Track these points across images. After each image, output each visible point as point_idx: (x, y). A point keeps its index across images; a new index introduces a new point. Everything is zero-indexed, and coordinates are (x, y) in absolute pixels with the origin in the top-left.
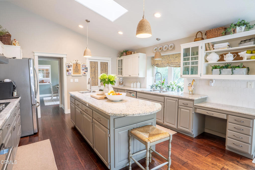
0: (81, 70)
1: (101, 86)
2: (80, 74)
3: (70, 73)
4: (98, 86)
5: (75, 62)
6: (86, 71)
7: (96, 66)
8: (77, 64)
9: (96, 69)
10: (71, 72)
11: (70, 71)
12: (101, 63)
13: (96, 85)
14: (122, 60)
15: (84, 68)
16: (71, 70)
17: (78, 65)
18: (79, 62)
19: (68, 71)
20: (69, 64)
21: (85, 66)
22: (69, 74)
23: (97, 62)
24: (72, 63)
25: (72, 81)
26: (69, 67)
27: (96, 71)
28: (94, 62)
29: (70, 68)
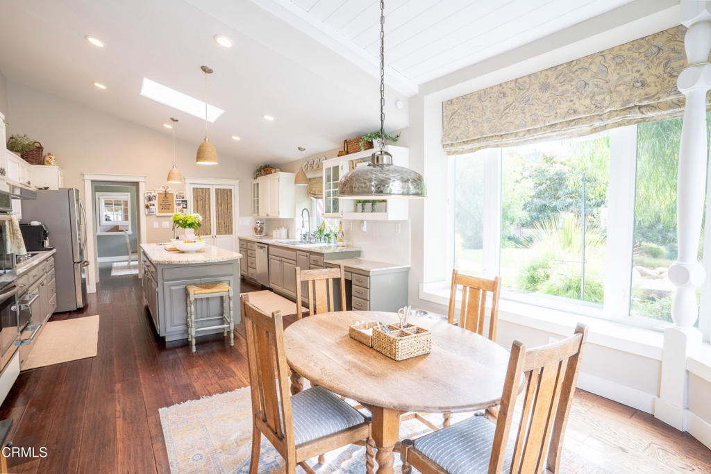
0: (175, 205)
1: (217, 236)
2: (173, 212)
3: (152, 211)
4: (211, 236)
5: (161, 190)
6: (184, 206)
7: (207, 196)
8: (166, 193)
9: (207, 202)
10: (155, 209)
11: (152, 207)
12: (217, 190)
13: (207, 234)
14: (258, 184)
15: (180, 202)
16: (154, 205)
17: (167, 196)
18: (170, 190)
19: (147, 207)
20: (149, 194)
21: (183, 198)
22: (150, 214)
23: (209, 189)
24: (157, 191)
25: (156, 225)
26: (150, 199)
27: (207, 206)
28: (203, 189)
29: (152, 202)
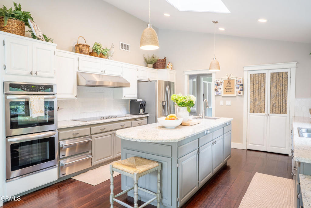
0: (235, 88)
1: (270, 114)
2: (234, 93)
3: (219, 93)
4: (265, 114)
5: (226, 78)
6: (241, 89)
7: (262, 81)
8: (229, 80)
9: (262, 85)
10: (222, 91)
11: (219, 90)
12: (272, 75)
13: (261, 112)
15: (239, 86)
16: (220, 89)
17: (230, 82)
18: (232, 78)
19: (216, 90)
20: (218, 81)
21: (241, 83)
22: (218, 95)
23: (264, 74)
24: (223, 78)
25: (222, 103)
26: (218, 85)
27: (262, 89)
28: (259, 74)
29: (219, 87)
